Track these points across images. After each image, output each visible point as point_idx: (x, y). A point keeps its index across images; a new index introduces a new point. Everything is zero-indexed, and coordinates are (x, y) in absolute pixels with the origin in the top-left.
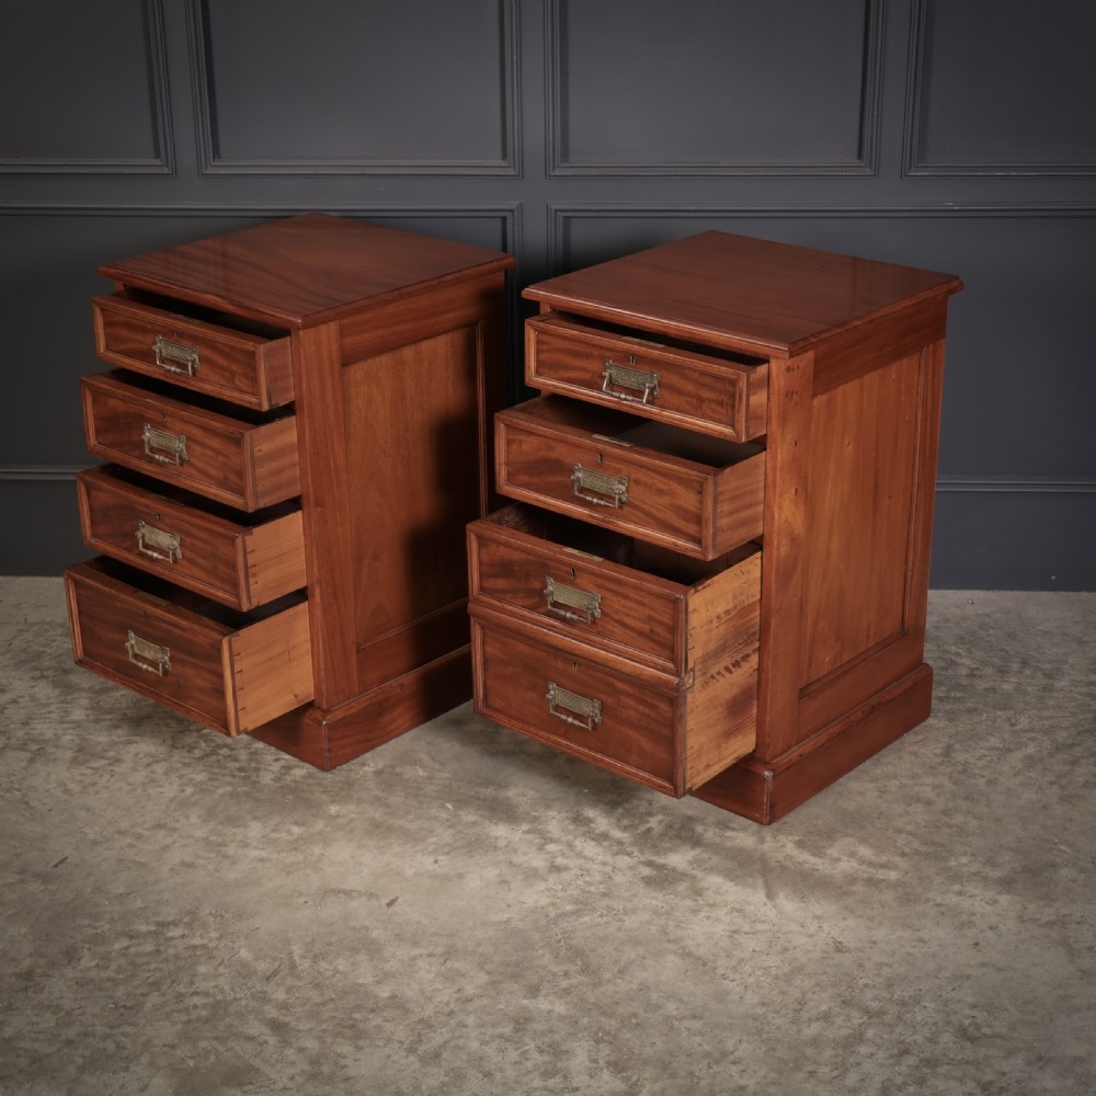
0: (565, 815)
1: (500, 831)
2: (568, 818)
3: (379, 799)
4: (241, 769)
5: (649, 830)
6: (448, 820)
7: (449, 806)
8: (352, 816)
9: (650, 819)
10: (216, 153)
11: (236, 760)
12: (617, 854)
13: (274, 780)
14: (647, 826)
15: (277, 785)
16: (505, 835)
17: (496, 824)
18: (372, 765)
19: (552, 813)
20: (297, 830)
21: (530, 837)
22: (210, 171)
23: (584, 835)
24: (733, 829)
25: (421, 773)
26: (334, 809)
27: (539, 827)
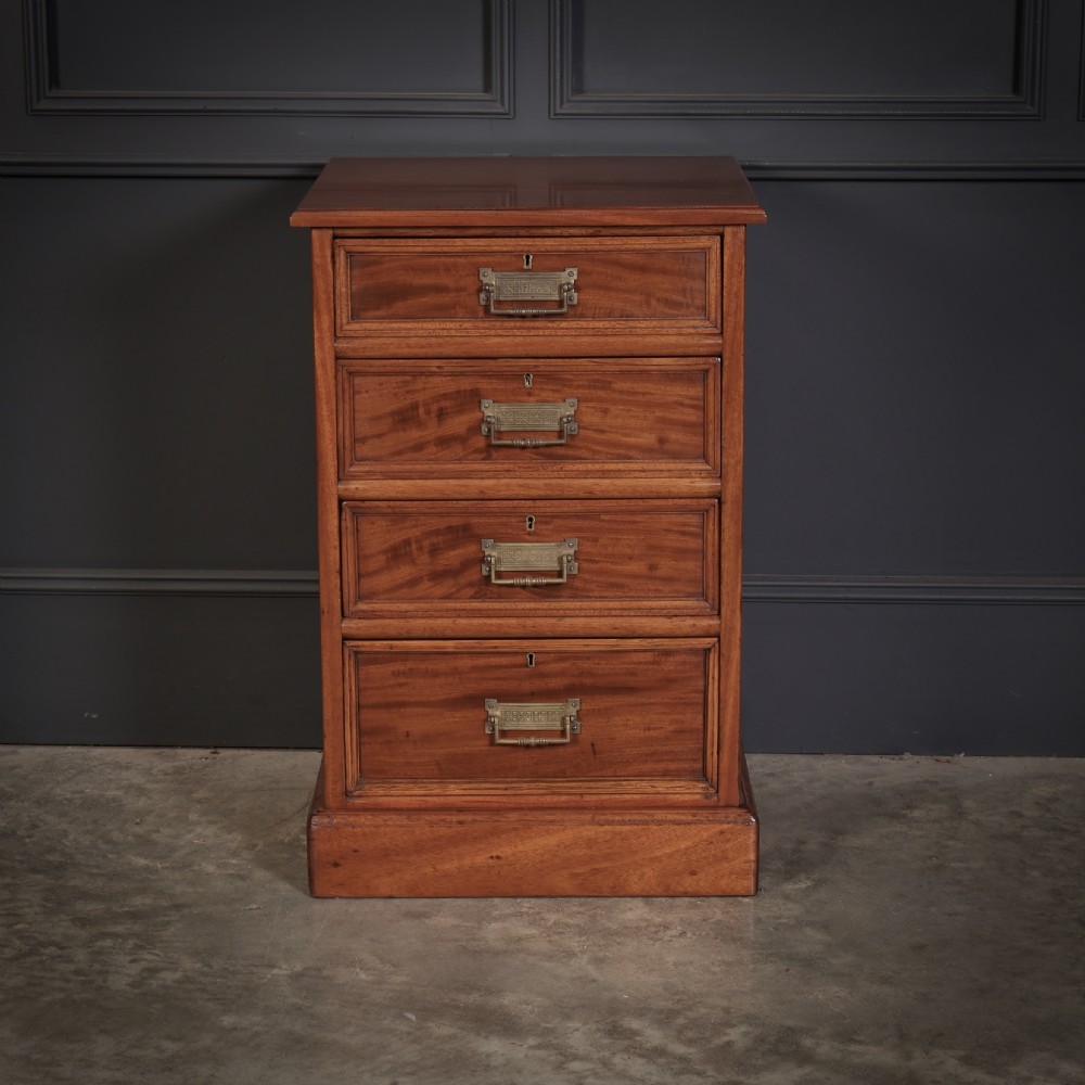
0: (594, 1027)
1: (494, 1047)
2: (598, 1030)
3: (299, 1009)
4: (77, 972)
5: (729, 1044)
6: (409, 1033)
7: (410, 1016)
8: (256, 1028)
9: (729, 1031)
10: (55, 81)
11: (72, 961)
12: (681, 1073)
13: (132, 985)
14: (726, 1039)
15: (136, 991)
16: (501, 1051)
17: (486, 1037)
18: (284, 967)
19: (571, 1025)
20: (170, 1047)
21: (541, 1053)
22: (43, 105)
23: (626, 1050)
24: (860, 1043)
25: (363, 976)
26: (228, 1020)
27: (555, 1042)
